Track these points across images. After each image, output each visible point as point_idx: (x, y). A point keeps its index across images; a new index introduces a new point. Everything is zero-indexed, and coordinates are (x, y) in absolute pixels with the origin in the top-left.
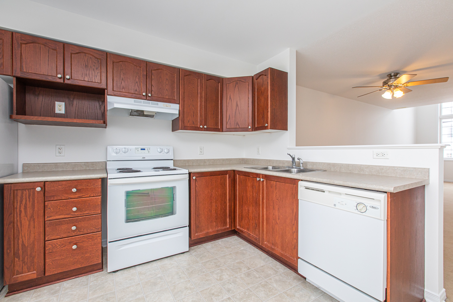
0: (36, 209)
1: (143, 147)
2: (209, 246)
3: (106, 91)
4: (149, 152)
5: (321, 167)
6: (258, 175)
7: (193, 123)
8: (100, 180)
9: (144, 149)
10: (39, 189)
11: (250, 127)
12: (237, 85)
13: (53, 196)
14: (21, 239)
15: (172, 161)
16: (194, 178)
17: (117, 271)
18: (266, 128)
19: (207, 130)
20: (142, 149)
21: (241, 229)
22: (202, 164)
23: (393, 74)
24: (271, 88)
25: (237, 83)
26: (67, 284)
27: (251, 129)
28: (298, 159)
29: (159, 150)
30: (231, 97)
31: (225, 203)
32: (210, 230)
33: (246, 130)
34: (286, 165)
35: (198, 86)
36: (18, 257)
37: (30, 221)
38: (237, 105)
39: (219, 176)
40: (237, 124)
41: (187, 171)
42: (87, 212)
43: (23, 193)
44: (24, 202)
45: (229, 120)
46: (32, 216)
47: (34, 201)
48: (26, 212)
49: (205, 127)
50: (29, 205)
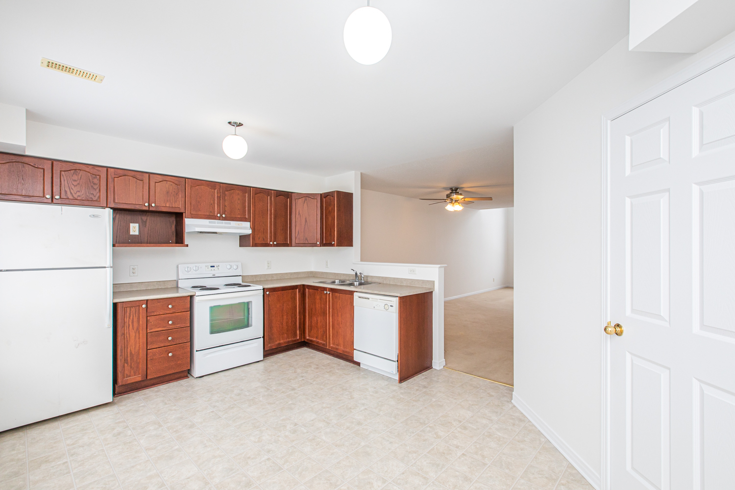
0: (141, 323)
1: (212, 265)
2: (281, 356)
3: (184, 214)
4: (218, 268)
5: (377, 280)
6: (325, 289)
7: (264, 240)
8: (189, 297)
9: (214, 266)
10: (144, 306)
11: (318, 243)
12: (306, 201)
13: (154, 312)
14: (129, 348)
15: (241, 277)
16: (268, 293)
17: (203, 376)
18: (333, 245)
19: (278, 245)
20: (211, 267)
21: (311, 339)
22: (270, 279)
23: (453, 189)
24: (337, 209)
25: (306, 200)
26: (163, 387)
27: (320, 245)
28: (360, 273)
29: (229, 267)
30: (300, 212)
31: (296, 315)
32: (282, 341)
33: (314, 245)
34: (352, 278)
35: (268, 203)
36: (127, 363)
37: (136, 333)
38: (306, 221)
39: (290, 291)
40: (306, 239)
41: (261, 287)
42: (179, 325)
43: (130, 310)
44: (131, 318)
45: (298, 235)
46: (138, 329)
47: (139, 317)
48: (133, 326)
49: (275, 243)
50: (135, 320)
